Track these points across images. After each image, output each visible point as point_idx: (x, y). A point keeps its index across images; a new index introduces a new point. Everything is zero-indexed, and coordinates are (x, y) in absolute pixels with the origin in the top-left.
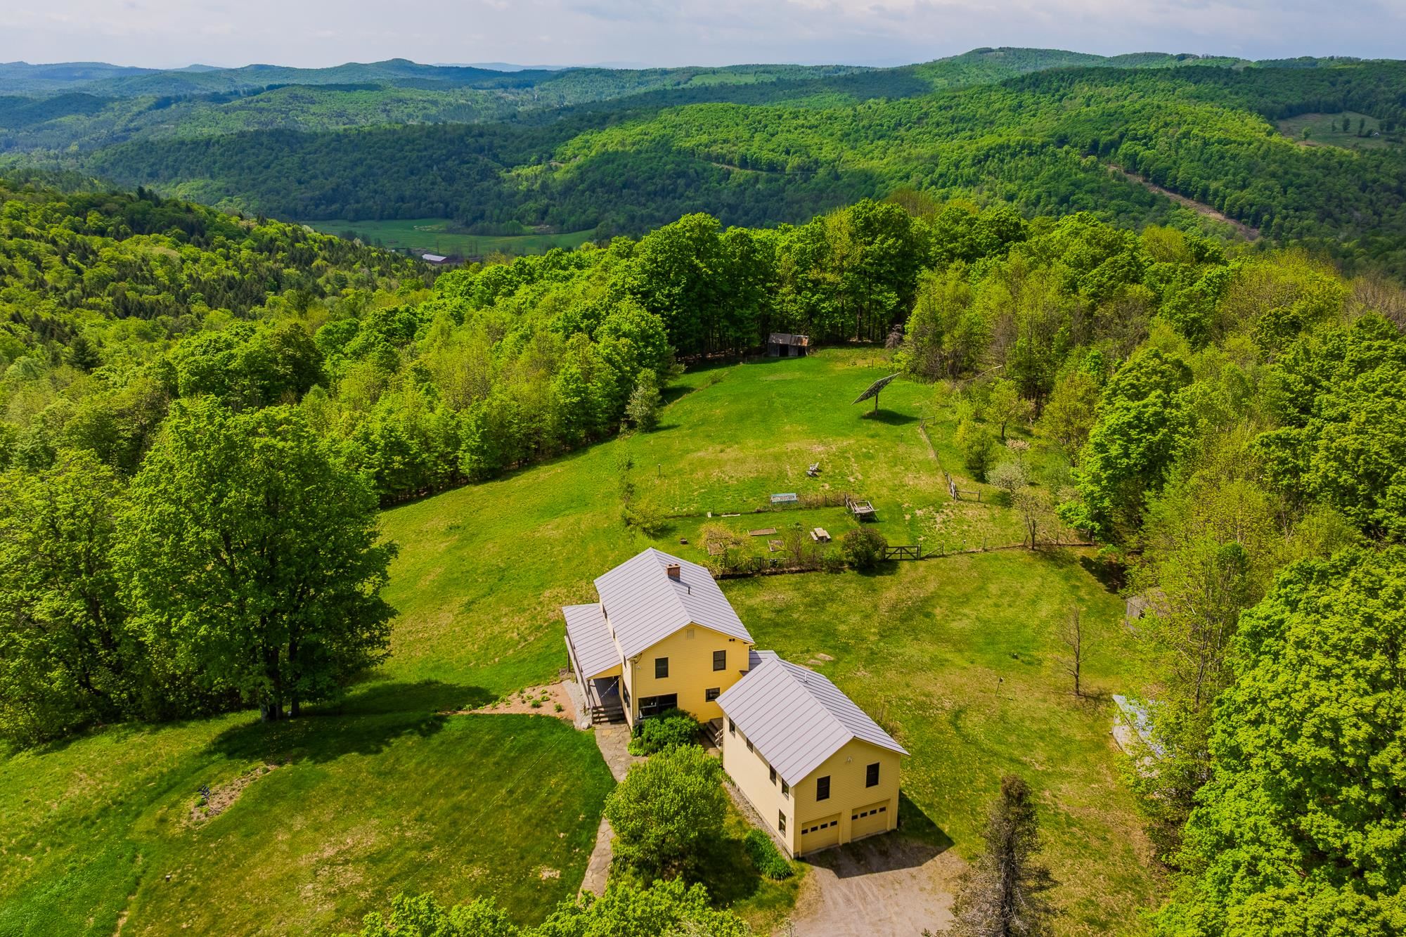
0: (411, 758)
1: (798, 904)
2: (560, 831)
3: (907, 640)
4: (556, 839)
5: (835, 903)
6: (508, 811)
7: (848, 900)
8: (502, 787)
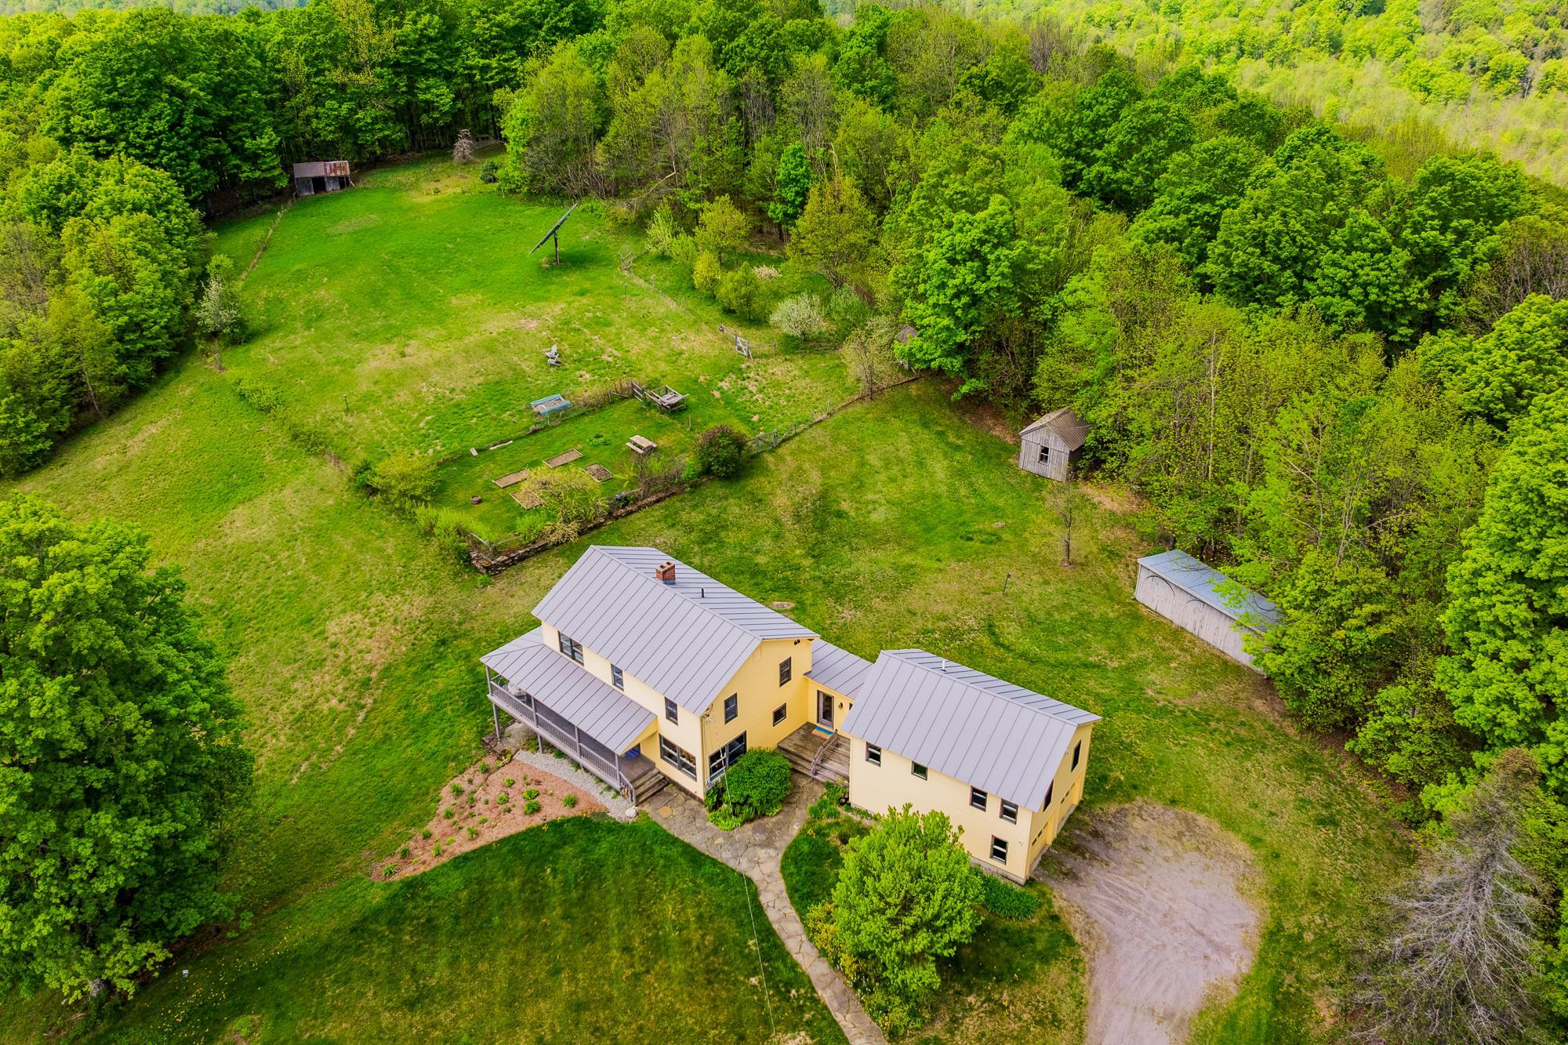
0: (431, 958)
1: (1077, 938)
2: (748, 976)
3: (846, 554)
4: (754, 990)
5: (1109, 918)
6: (650, 978)
7: (1118, 909)
8: (607, 948)
